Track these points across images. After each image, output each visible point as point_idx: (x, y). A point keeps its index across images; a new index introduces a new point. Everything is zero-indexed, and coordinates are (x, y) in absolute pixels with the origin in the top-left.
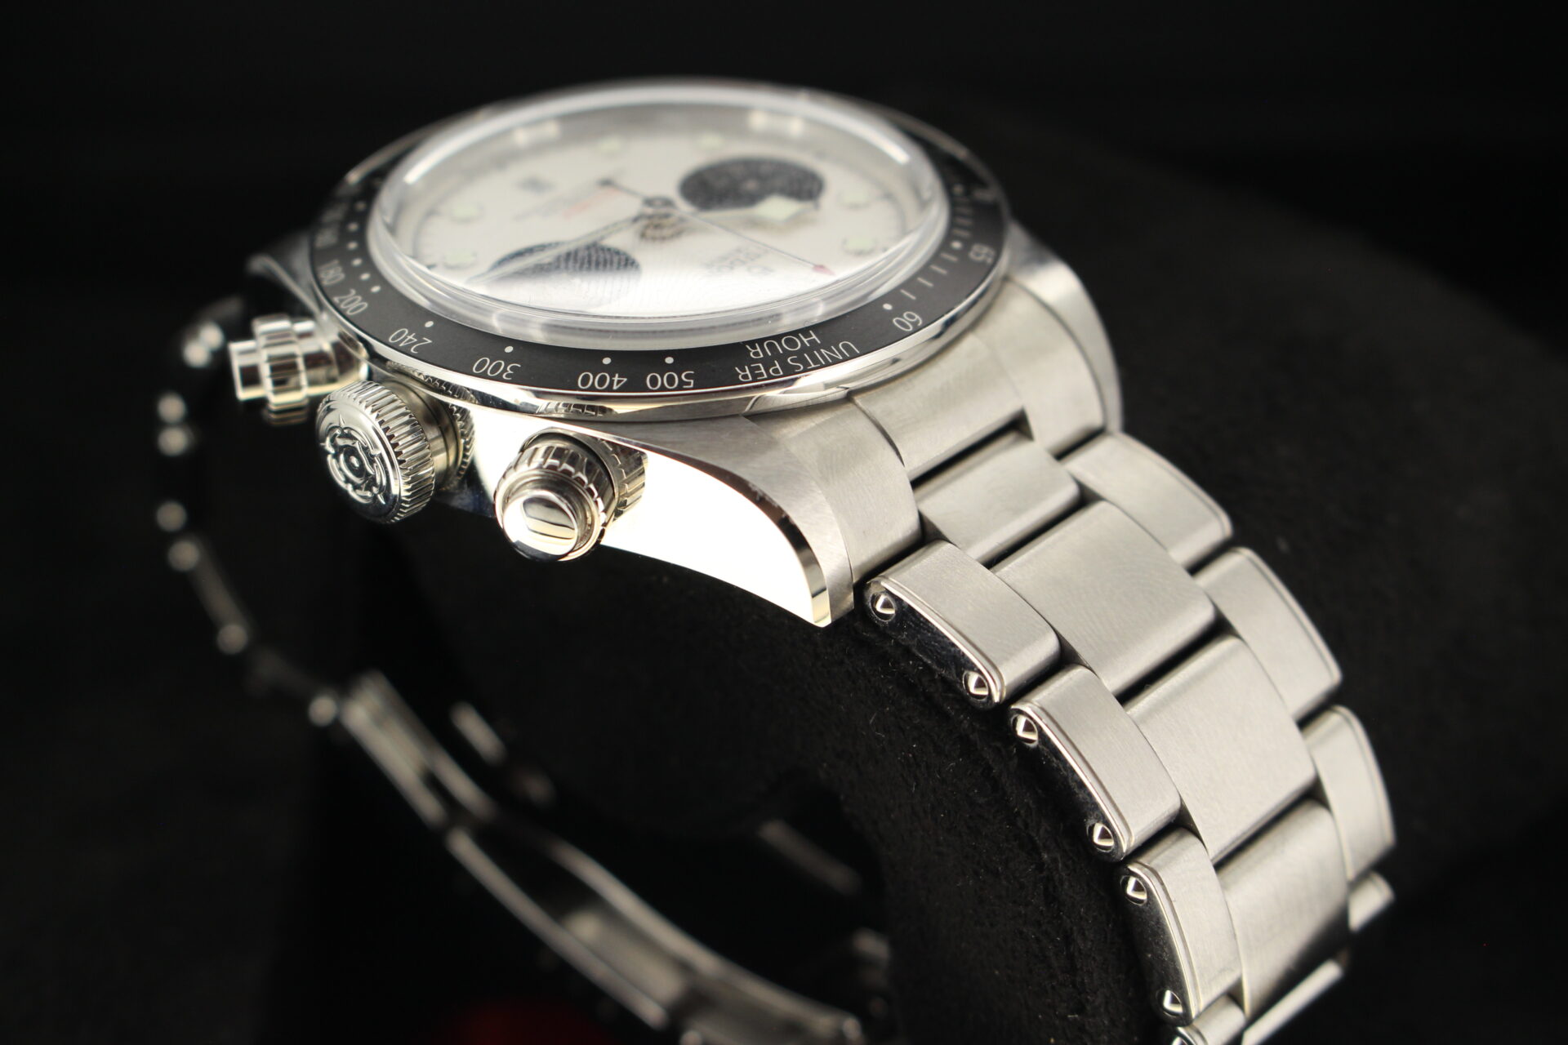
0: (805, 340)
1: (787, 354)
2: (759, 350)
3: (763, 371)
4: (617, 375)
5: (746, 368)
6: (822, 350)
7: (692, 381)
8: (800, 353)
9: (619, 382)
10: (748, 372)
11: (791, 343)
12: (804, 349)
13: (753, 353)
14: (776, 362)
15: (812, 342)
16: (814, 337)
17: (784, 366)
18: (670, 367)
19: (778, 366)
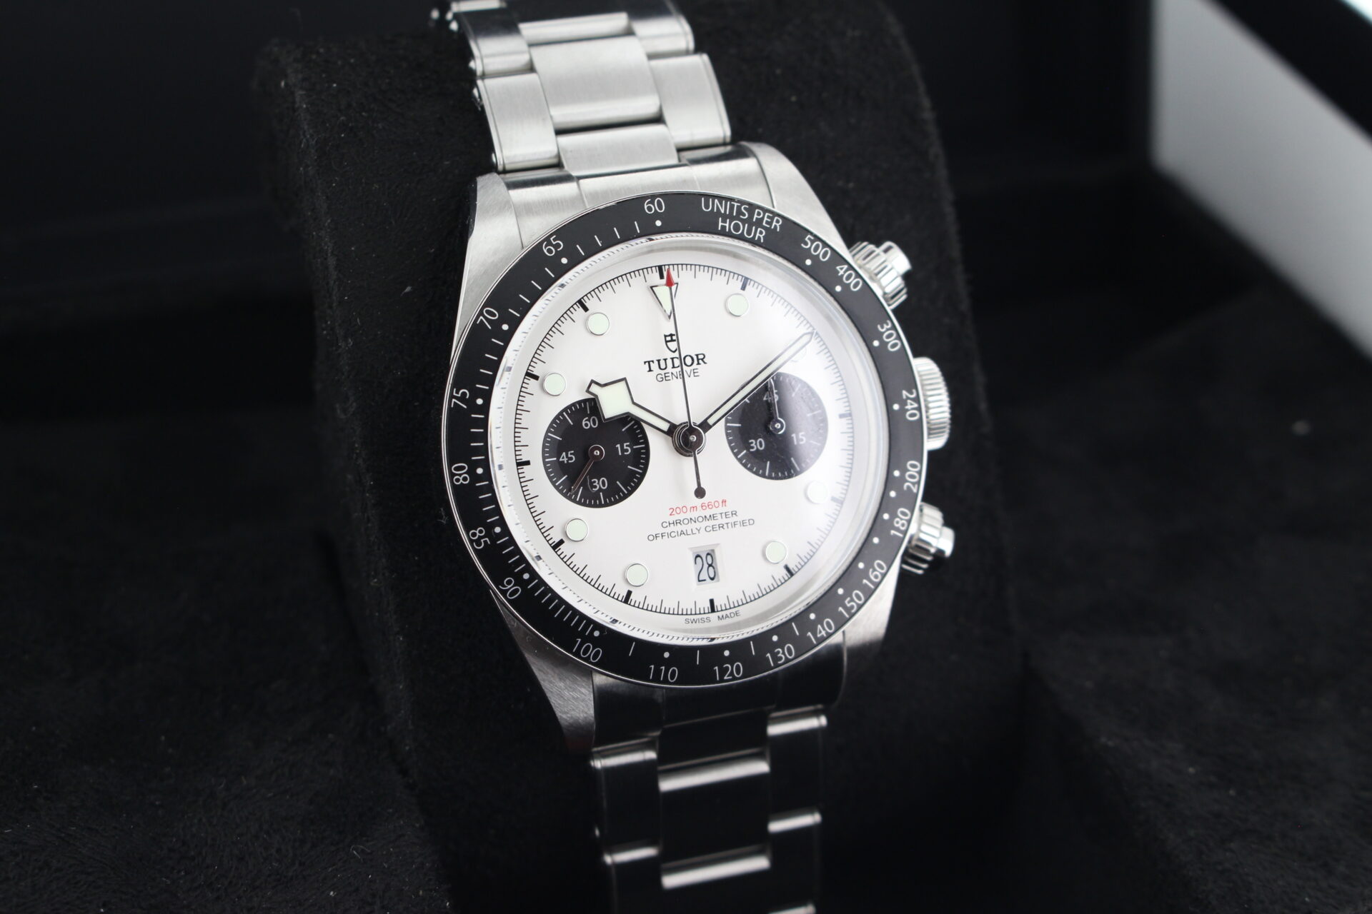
0: (727, 225)
1: (744, 221)
2: (758, 234)
3: (766, 219)
4: (840, 274)
5: (773, 227)
6: (723, 212)
7: (806, 239)
8: (737, 218)
9: (842, 269)
10: (774, 223)
11: (737, 228)
12: (732, 218)
13: (760, 234)
14: (754, 220)
15: (724, 221)
16: (720, 224)
17: (751, 215)
18: (811, 257)
19: (756, 216)
